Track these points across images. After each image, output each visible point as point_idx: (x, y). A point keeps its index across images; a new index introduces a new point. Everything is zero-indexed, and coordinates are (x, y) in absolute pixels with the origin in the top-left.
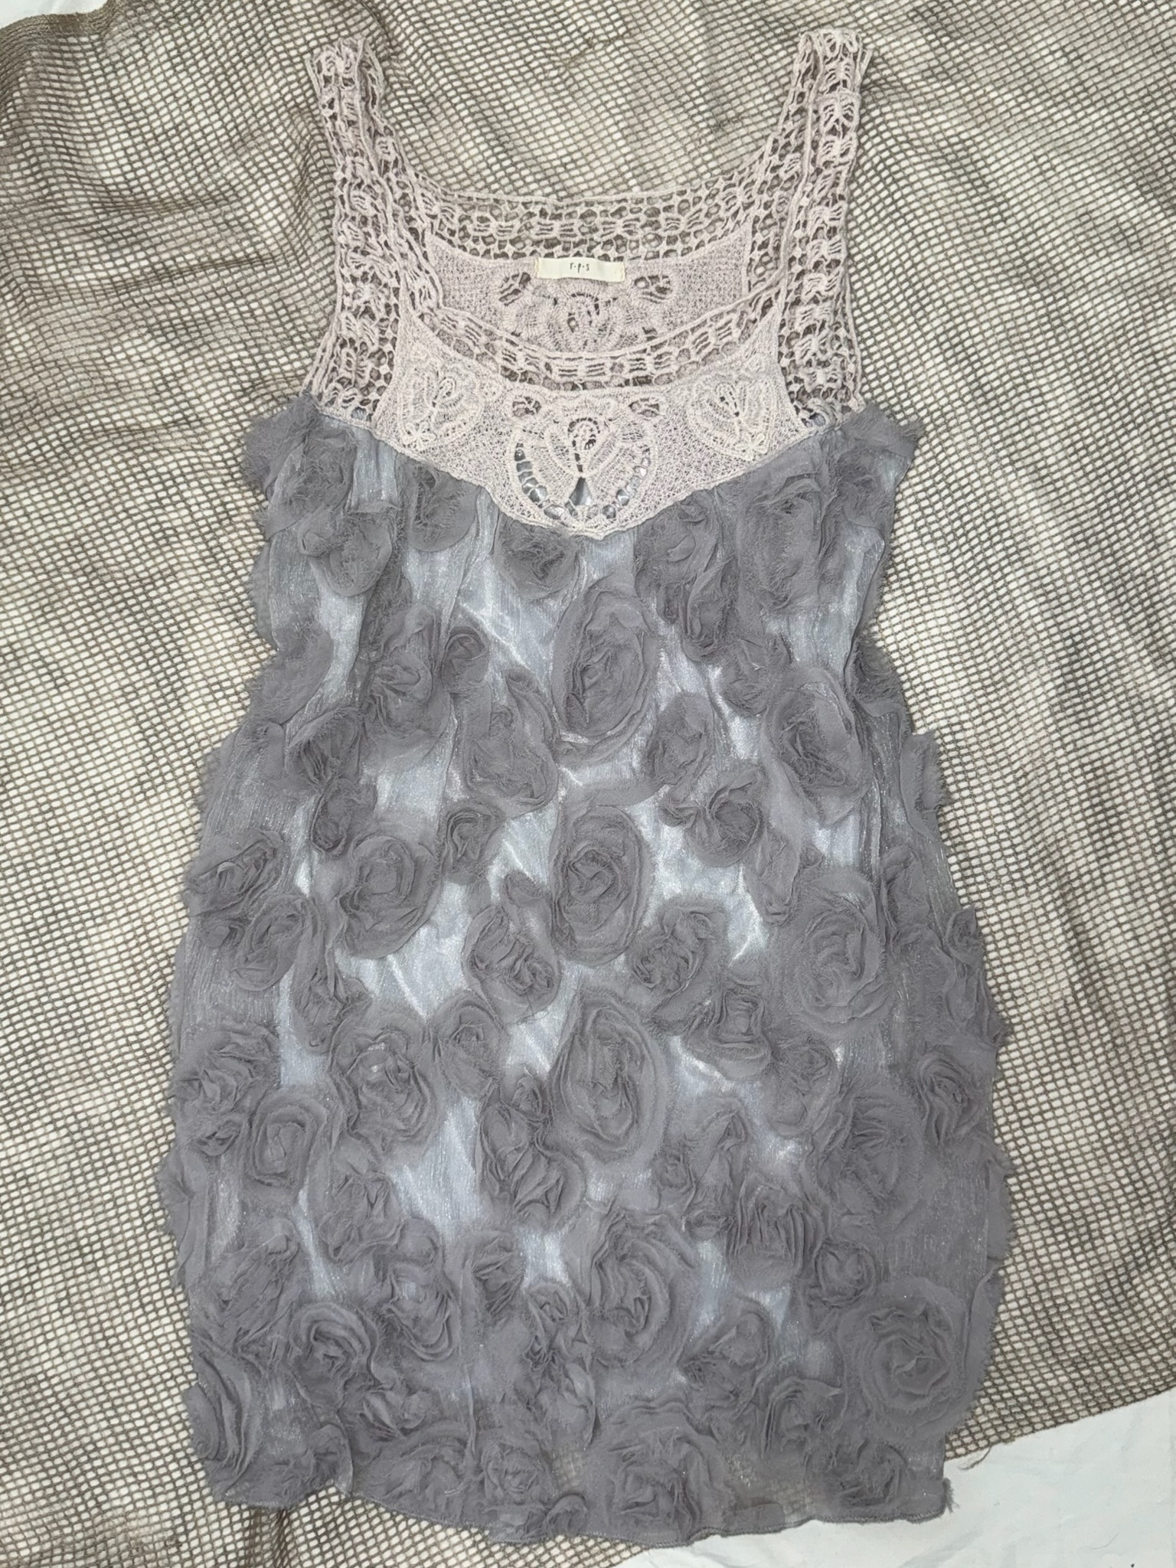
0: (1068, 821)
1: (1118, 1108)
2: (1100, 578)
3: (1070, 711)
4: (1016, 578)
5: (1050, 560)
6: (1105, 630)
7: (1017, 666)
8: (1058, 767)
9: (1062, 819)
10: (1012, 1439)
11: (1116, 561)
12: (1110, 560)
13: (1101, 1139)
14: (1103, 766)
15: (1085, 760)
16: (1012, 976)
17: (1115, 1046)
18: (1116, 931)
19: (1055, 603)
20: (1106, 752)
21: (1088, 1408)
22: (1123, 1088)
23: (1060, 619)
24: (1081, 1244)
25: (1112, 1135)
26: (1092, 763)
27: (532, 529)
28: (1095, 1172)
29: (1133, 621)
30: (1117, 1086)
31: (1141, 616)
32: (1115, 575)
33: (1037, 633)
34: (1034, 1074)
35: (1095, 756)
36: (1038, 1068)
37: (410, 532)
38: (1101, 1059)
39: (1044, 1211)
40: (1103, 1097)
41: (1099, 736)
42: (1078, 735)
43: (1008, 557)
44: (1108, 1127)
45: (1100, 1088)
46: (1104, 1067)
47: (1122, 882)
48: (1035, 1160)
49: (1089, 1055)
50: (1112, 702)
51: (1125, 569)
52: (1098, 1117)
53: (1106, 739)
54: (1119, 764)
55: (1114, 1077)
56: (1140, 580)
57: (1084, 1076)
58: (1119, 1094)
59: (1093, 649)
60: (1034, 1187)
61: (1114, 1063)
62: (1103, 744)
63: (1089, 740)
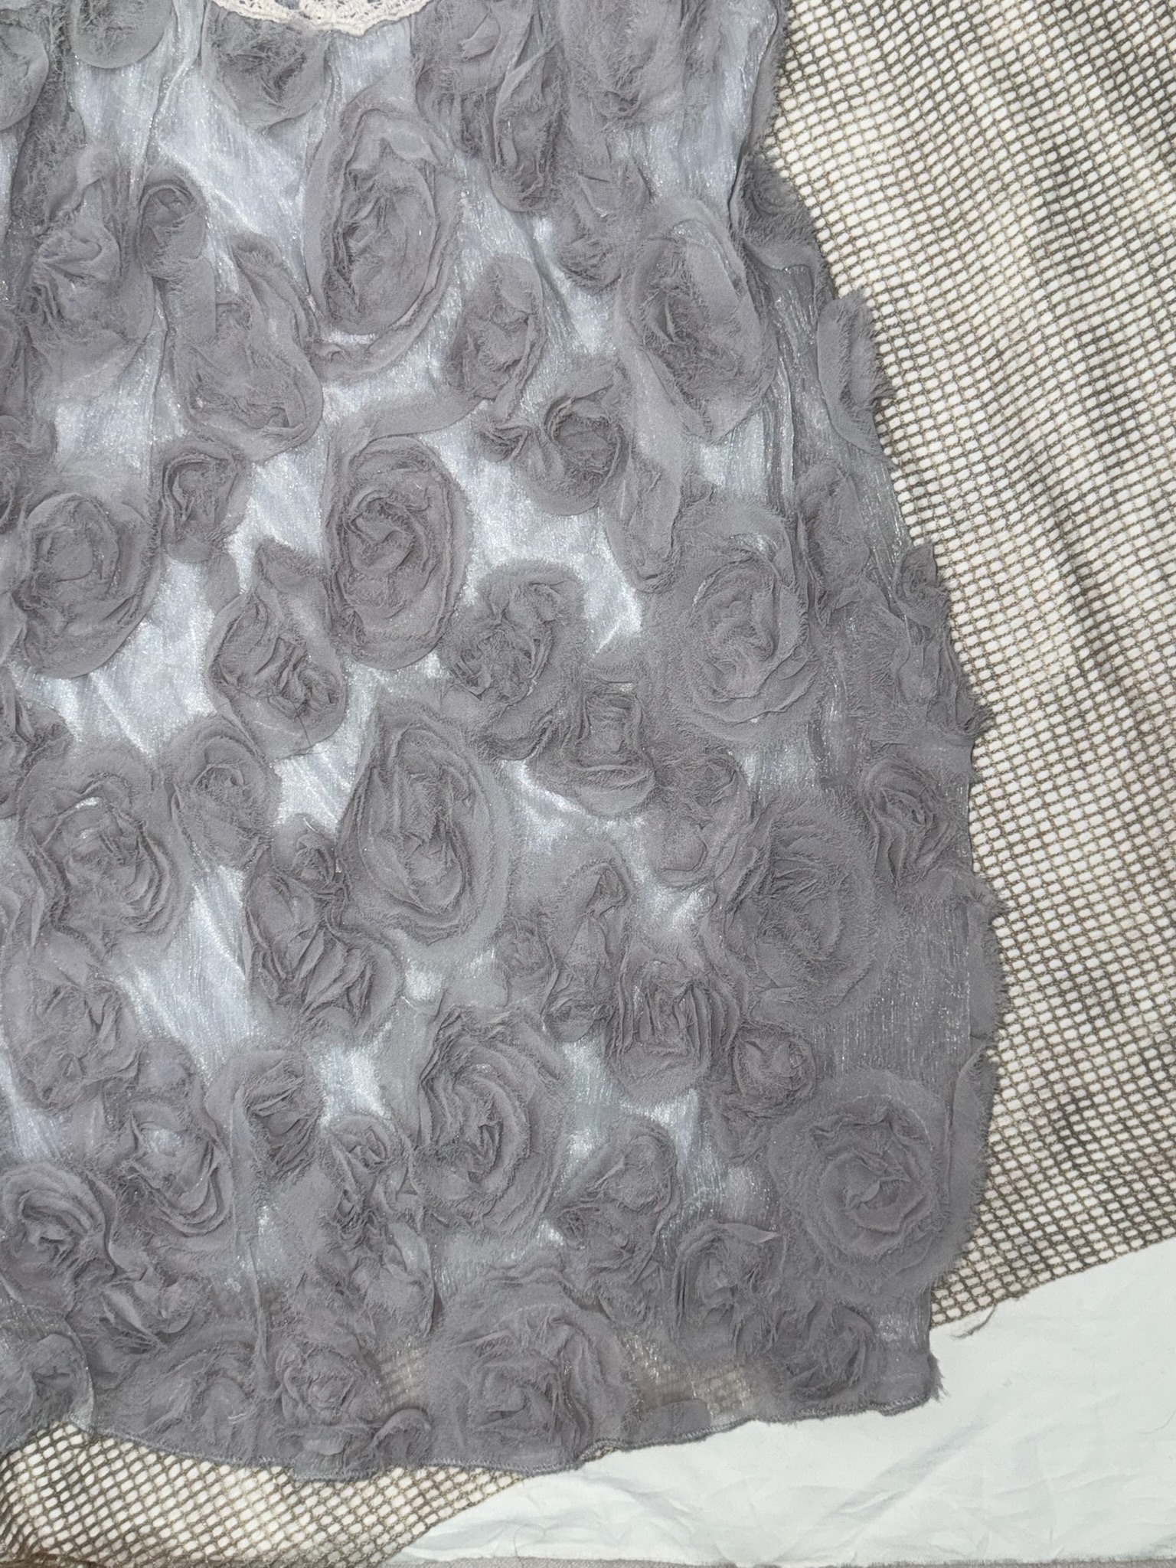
0: (1062, 418)
1: (1149, 821)
2: (1090, 61)
3: (1058, 257)
4: (972, 68)
5: (1019, 38)
6: (1102, 136)
7: (980, 197)
8: (1045, 339)
9: (1053, 416)
10: (1025, 1290)
11: (1112, 36)
12: (1103, 34)
13: (1126, 866)
14: (1109, 335)
15: (1083, 327)
16: (991, 647)
17: (1142, 735)
18: (1137, 570)
19: (1029, 101)
20: (1111, 314)
21: (1127, 1241)
22: (1155, 792)
23: (1038, 123)
24: (1106, 1015)
25: (1141, 859)
26: (1093, 330)
27: (257, 24)
28: (1120, 913)
29: (1140, 121)
30: (1146, 790)
31: (1152, 113)
32: (1113, 55)
33: (1006, 146)
34: (1027, 781)
35: (1097, 320)
36: (1032, 773)
37: (74, 36)
38: (1122, 754)
39: (1050, 972)
40: (1126, 806)
41: (1102, 291)
42: (1072, 291)
43: (959, 36)
44: (1135, 848)
45: (1122, 795)
46: (1126, 765)
47: (1142, 501)
48: (1034, 901)
49: (1104, 749)
50: (1118, 242)
51: (1125, 48)
52: (1120, 835)
53: (1112, 294)
54: (1132, 330)
55: (1141, 778)
56: (1149, 60)
57: (1097, 779)
58: (1149, 801)
59: (1087, 165)
60: (1034, 939)
61: (1141, 757)
62: (1107, 302)
63: (1087, 297)
